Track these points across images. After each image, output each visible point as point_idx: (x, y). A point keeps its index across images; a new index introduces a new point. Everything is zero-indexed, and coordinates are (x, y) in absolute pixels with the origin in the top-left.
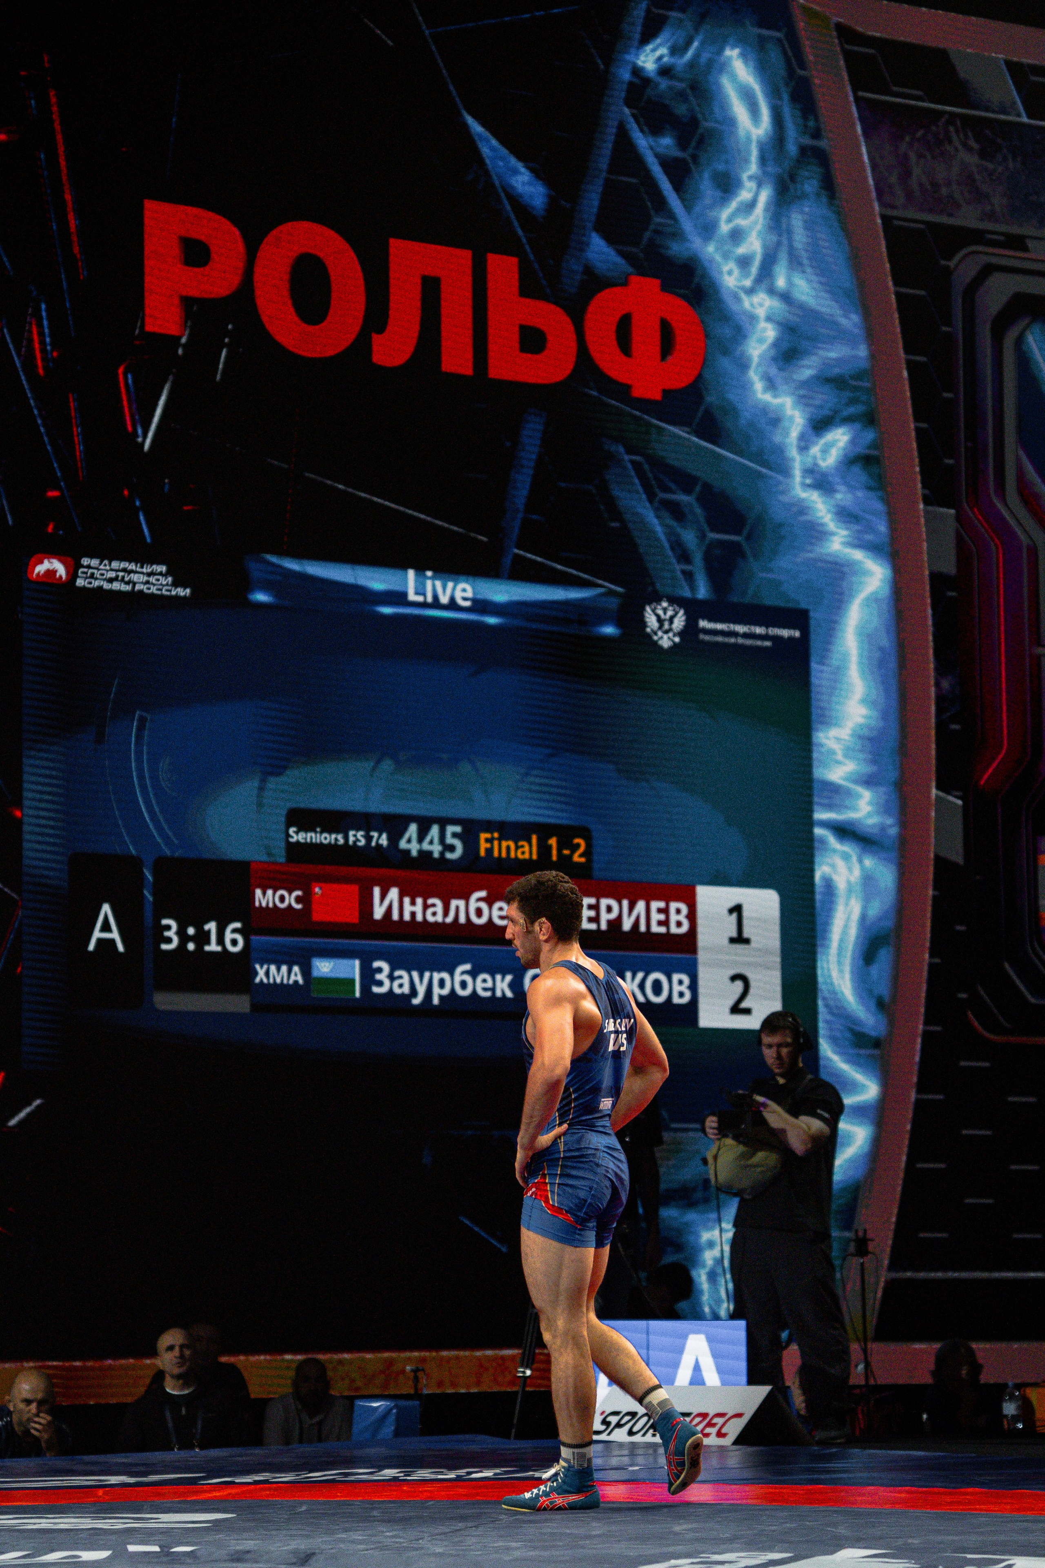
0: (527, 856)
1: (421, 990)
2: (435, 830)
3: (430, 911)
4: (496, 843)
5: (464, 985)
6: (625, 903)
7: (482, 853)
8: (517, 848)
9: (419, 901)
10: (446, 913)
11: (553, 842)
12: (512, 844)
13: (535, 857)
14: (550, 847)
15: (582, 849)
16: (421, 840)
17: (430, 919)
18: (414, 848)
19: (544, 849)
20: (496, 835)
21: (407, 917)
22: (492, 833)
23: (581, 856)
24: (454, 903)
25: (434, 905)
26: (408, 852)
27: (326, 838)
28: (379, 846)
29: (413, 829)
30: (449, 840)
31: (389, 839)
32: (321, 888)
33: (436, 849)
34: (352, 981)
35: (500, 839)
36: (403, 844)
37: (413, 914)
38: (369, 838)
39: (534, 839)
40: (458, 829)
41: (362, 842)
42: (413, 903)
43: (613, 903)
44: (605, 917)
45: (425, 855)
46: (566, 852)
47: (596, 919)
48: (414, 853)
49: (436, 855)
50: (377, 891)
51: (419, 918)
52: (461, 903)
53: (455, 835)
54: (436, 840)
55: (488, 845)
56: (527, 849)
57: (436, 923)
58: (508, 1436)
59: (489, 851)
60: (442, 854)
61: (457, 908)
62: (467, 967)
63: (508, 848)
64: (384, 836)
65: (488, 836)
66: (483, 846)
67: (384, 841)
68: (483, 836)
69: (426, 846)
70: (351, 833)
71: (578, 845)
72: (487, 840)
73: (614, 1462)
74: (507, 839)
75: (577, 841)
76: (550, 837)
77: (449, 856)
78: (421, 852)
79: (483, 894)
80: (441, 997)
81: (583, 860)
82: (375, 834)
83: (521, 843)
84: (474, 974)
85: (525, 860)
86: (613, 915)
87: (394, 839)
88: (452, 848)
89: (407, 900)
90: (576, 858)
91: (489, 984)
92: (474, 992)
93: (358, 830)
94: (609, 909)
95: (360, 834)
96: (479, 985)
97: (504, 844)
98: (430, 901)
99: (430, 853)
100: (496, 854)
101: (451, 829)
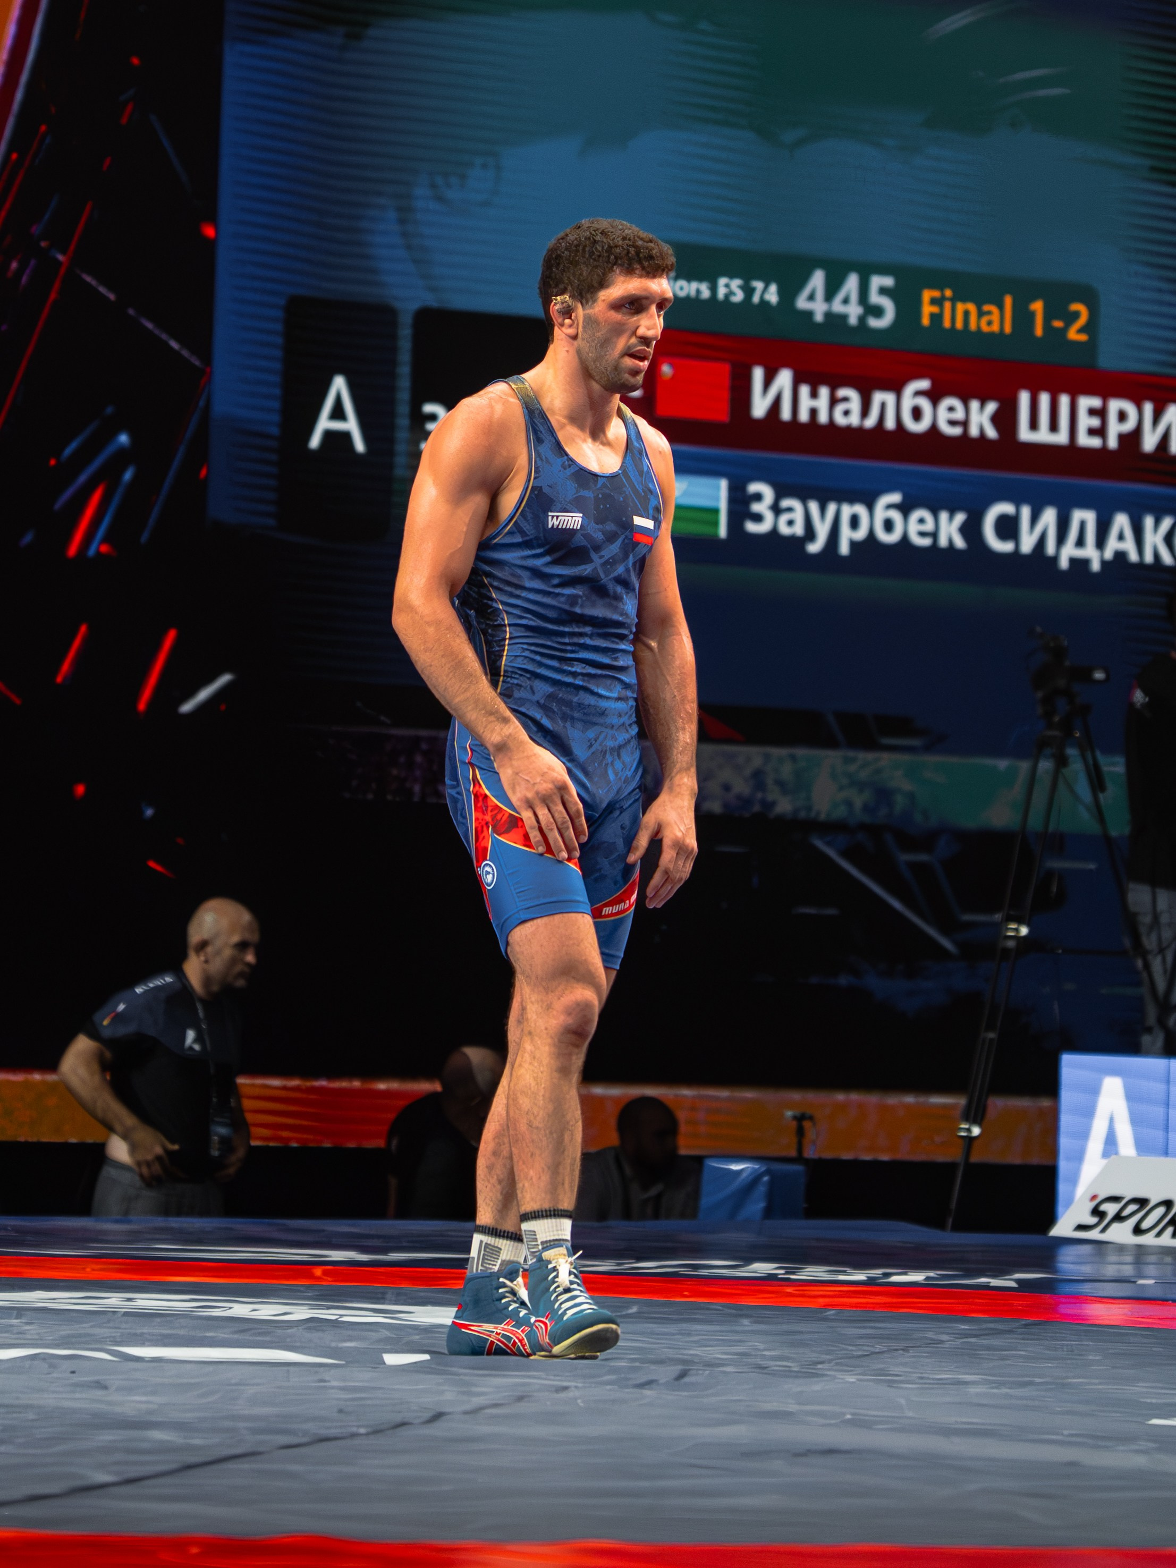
0: (995, 328)
1: (822, 531)
2: (852, 283)
3: (839, 409)
4: (948, 305)
5: (889, 525)
6: (1148, 408)
7: (926, 321)
8: (981, 314)
9: (824, 392)
10: (865, 412)
11: (1037, 307)
12: (971, 307)
13: (1008, 329)
14: (1032, 315)
15: (1083, 320)
16: (829, 295)
17: (840, 420)
18: (819, 309)
19: (1023, 318)
20: (948, 293)
21: (804, 416)
22: (942, 289)
23: (1080, 331)
24: (879, 397)
25: (846, 399)
26: (809, 314)
27: (681, 288)
28: (764, 303)
29: (818, 280)
30: (875, 298)
31: (780, 292)
32: (672, 365)
33: (854, 312)
34: (716, 511)
35: (953, 300)
36: (802, 303)
37: (814, 412)
38: (749, 291)
39: (1008, 301)
40: (888, 281)
41: (739, 297)
42: (814, 395)
43: (1129, 407)
44: (1114, 429)
45: (835, 321)
46: (1058, 324)
47: (1100, 432)
48: (819, 318)
49: (853, 321)
50: (758, 374)
51: (823, 418)
52: (889, 398)
53: (883, 291)
54: (854, 297)
55: (935, 309)
56: (995, 317)
57: (849, 429)
58: (941, 1226)
59: (936, 319)
60: (862, 319)
61: (883, 406)
62: (896, 498)
63: (966, 314)
64: (773, 288)
65: (936, 294)
66: (927, 310)
67: (772, 296)
68: (927, 295)
69: (837, 306)
70: (722, 281)
71: (1076, 315)
72: (933, 301)
73: (1110, 1271)
74: (964, 300)
75: (1076, 307)
76: (1034, 299)
77: (874, 323)
78: (829, 315)
79: (924, 384)
80: (853, 544)
81: (1083, 337)
82: (759, 285)
83: (986, 308)
84: (905, 509)
85: (992, 334)
86: (1129, 425)
87: (789, 293)
88: (878, 312)
89: (804, 390)
90: (1073, 334)
91: (929, 526)
92: (905, 538)
93: (732, 277)
94: (1122, 416)
95: (736, 283)
96: (913, 528)
97: (960, 307)
98: (842, 392)
99: (844, 317)
100: (947, 324)
101: (877, 282)
